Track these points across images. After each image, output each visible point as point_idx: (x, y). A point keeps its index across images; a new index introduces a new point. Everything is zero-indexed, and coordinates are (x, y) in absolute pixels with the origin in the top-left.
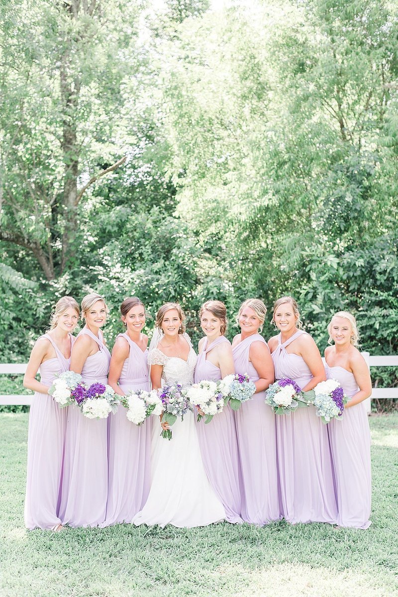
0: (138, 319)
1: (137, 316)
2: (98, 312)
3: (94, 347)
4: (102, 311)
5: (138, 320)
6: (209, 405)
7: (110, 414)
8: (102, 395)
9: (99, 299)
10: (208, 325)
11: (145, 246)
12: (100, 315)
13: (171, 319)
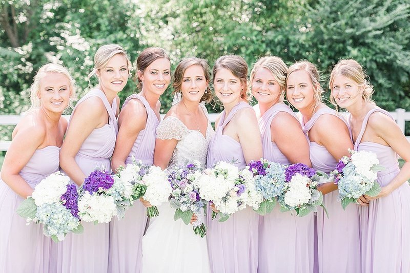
0: (161, 77)
1: (161, 73)
2: (117, 70)
4: (123, 69)
5: (161, 79)
6: (225, 201)
7: (113, 218)
8: (109, 191)
9: (119, 51)
10: (226, 88)
12: (119, 75)
13: (193, 78)
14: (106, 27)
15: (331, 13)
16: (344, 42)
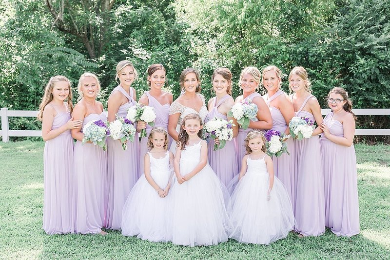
0: (159, 79)
1: (159, 77)
2: (128, 74)
3: (124, 100)
4: (131, 73)
9: (128, 64)
10: (219, 85)
11: (160, 35)
12: (128, 76)
13: (190, 80)
14: (163, 41)
15: (344, 29)
16: (353, 53)
